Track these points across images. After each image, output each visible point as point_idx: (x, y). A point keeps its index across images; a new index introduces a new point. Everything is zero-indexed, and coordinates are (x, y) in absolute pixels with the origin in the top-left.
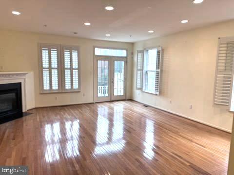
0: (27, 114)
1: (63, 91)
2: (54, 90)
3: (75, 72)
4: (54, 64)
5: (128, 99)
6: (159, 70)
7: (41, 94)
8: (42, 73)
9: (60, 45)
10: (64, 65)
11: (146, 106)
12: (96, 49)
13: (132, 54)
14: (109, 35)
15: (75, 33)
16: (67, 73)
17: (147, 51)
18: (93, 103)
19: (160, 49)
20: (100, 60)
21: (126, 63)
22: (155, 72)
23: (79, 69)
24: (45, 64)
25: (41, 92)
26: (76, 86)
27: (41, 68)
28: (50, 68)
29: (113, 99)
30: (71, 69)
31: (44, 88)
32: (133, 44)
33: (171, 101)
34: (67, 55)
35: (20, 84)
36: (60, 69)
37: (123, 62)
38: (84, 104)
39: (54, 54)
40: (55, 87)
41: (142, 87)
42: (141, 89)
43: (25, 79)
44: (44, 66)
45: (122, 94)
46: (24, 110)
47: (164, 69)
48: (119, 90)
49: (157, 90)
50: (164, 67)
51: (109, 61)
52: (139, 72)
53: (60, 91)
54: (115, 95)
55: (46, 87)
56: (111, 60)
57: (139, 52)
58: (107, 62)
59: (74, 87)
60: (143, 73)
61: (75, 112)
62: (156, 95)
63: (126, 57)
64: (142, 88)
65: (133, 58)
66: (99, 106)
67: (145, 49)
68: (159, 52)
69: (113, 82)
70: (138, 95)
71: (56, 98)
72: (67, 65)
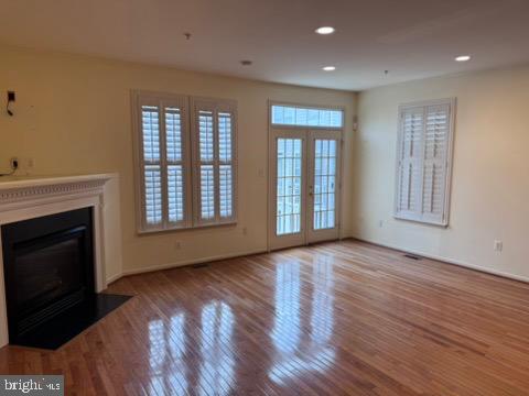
1: (196, 225)
3: (225, 170)
4: (174, 151)
5: (344, 236)
7: (140, 235)
8: (143, 176)
9: (189, 98)
10: (198, 153)
12: (274, 108)
13: (355, 119)
14: (331, 68)
16: (206, 173)
18: (266, 253)
20: (282, 137)
21: (340, 144)
23: (234, 163)
24: (151, 151)
25: (141, 232)
26: (226, 209)
27: (139, 163)
28: (163, 163)
29: (312, 239)
30: (216, 163)
31: (149, 219)
34: (205, 124)
35: (91, 209)
36: (188, 165)
37: (333, 143)
38: (246, 256)
39: (173, 122)
40: (176, 212)
43: (101, 197)
44: (147, 156)
45: (331, 224)
48: (325, 220)
51: (303, 140)
53: (189, 226)
54: (315, 228)
55: (153, 215)
56: (308, 135)
58: (298, 142)
59: (223, 213)
63: (340, 130)
66: (280, 257)
69: (312, 195)
70: (378, 228)
71: (178, 246)
72: (206, 153)
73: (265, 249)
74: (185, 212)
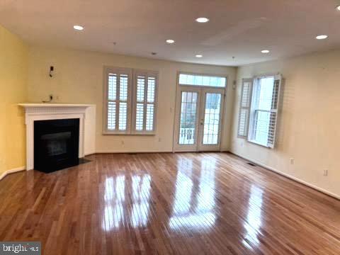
0: (84, 161)
1: (133, 133)
2: (121, 131)
3: (150, 108)
4: (124, 95)
5: (224, 150)
6: (276, 111)
7: (104, 135)
8: (107, 107)
9: (133, 69)
10: (136, 97)
11: (252, 164)
12: (181, 75)
13: (235, 83)
14: (200, 56)
15: (154, 54)
16: (140, 108)
17: (258, 79)
18: (172, 153)
19: (279, 78)
20: (185, 91)
21: (224, 96)
22: (270, 113)
23: (155, 103)
24: (112, 95)
25: (104, 133)
26: (149, 127)
27: (106, 100)
28: (118, 101)
29: (201, 149)
30: (145, 103)
31: (109, 128)
32: (236, 68)
33: (292, 161)
34: (141, 83)
35: (78, 120)
36: (130, 103)
37: (220, 95)
38: (160, 153)
39: (124, 82)
40: (123, 126)
41: (247, 133)
42: (245, 137)
43: (84, 114)
44: (110, 98)
45: (215, 142)
46: (80, 156)
47: (284, 109)
48: (211, 136)
49: (270, 140)
50: (284, 106)
51: (198, 93)
52: (244, 112)
53: (129, 133)
54: (204, 143)
55: (111, 125)
56: (202, 91)
57: (245, 80)
58: (195, 95)
59: (147, 129)
60: (249, 113)
61: (146, 164)
62: (269, 148)
63: (224, 89)
64: (247, 136)
65: (234, 89)
66: (180, 157)
67: (255, 77)
68: (276, 82)
69: (202, 124)
70: (240, 147)
71: (123, 143)
72: (140, 97)
73: (171, 151)
74: (127, 126)
